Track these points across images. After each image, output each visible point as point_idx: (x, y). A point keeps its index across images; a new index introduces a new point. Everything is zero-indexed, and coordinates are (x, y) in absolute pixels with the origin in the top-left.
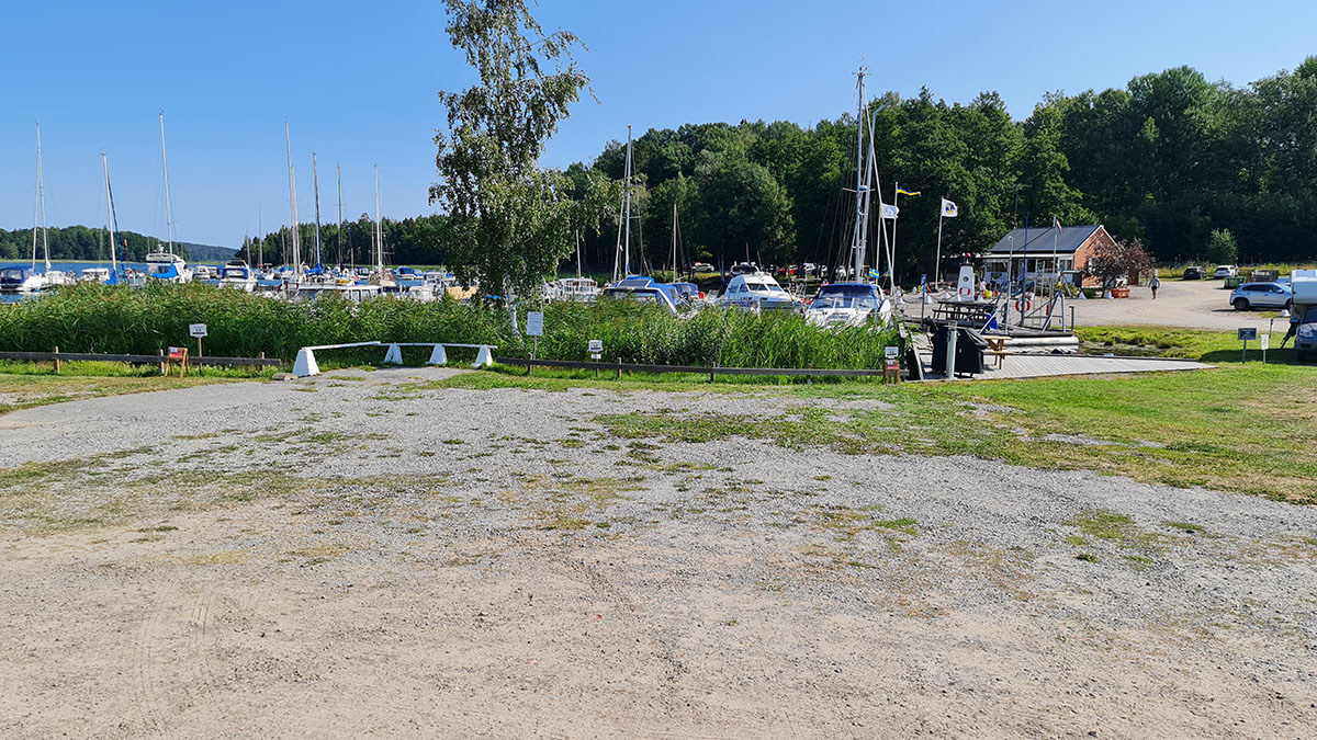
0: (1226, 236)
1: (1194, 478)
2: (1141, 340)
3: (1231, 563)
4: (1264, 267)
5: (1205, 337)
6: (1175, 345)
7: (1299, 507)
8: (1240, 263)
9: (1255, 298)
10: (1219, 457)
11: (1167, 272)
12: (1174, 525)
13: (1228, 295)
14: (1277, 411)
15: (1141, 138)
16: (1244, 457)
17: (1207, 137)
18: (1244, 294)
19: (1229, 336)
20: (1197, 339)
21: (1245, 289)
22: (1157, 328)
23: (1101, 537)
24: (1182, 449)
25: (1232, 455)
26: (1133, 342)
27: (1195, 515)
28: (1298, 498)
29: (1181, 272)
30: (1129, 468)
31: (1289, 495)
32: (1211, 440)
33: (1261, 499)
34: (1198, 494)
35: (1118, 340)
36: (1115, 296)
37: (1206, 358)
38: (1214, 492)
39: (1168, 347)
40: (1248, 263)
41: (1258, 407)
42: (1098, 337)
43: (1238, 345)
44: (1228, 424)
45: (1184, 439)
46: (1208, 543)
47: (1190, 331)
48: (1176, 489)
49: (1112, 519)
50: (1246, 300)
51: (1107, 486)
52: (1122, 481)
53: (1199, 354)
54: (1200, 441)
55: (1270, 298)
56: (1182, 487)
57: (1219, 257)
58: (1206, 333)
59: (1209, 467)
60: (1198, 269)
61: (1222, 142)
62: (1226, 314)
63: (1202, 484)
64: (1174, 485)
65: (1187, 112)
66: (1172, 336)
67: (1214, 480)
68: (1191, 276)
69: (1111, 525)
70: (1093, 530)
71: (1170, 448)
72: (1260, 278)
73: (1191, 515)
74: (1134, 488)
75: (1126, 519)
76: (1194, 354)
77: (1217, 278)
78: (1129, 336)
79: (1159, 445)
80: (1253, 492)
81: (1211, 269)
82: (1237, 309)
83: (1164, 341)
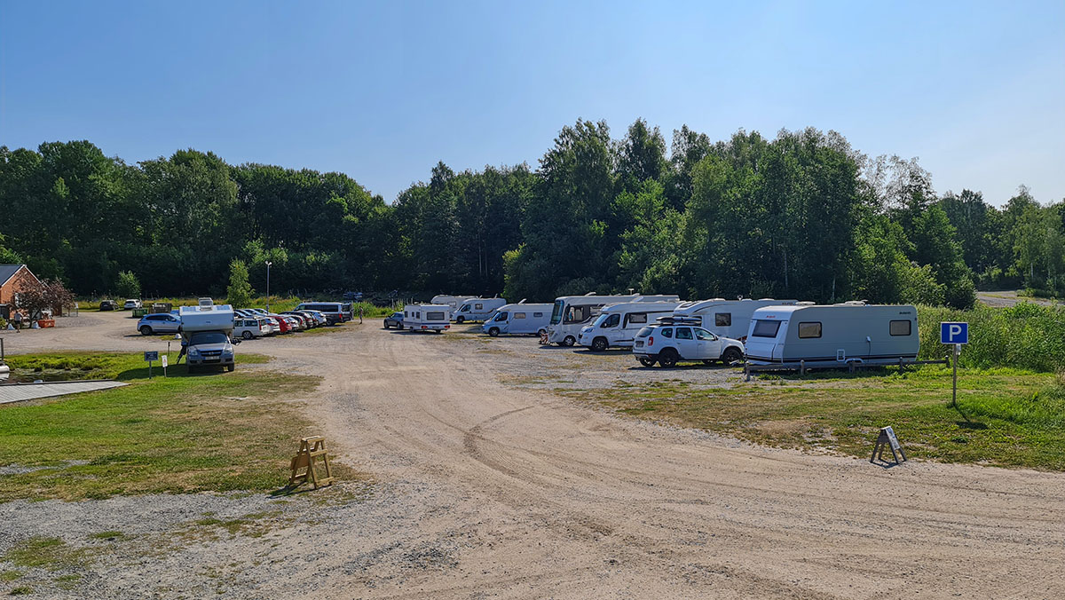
0: (130, 277)
1: (114, 488)
2: (67, 364)
3: (143, 559)
4: (161, 301)
5: (120, 358)
6: (96, 367)
7: (193, 496)
8: (143, 297)
9: (155, 325)
10: (134, 464)
11: (85, 304)
12: (98, 536)
13: (135, 323)
14: (176, 416)
15: (54, 194)
16: (153, 460)
17: (109, 199)
18: (148, 323)
19: (138, 356)
20: (113, 361)
21: (148, 318)
22: (81, 353)
23: (34, 565)
24: (104, 463)
25: (144, 460)
26: (60, 367)
27: (115, 523)
28: (192, 488)
29: (98, 304)
30: (59, 489)
31: (186, 487)
32: (128, 449)
33: (166, 496)
34: (117, 502)
35: (47, 366)
36: (42, 326)
37: (121, 377)
38: (130, 498)
39: (91, 369)
40: (149, 297)
41: (162, 414)
42: (28, 365)
43: (146, 365)
44: (140, 432)
45: (106, 453)
46: (126, 545)
47: (107, 354)
48: (99, 501)
49: (43, 545)
50: (150, 328)
51: (40, 512)
52: (54, 504)
53: (115, 374)
54: (118, 453)
55: (167, 325)
56: (104, 499)
57: (126, 293)
58: (121, 355)
59: (125, 475)
60: (111, 302)
61: (121, 204)
62: (135, 338)
63: (120, 492)
64: (98, 497)
65: (91, 177)
66: (93, 359)
67: (129, 486)
68: (106, 308)
69: (43, 550)
70: (27, 561)
71: (93, 464)
72: (158, 310)
73: (112, 523)
74: (64, 508)
75: (56, 542)
76: (112, 374)
77: (126, 309)
78: (57, 362)
79: (84, 462)
80: (160, 491)
81: (121, 302)
82: (144, 335)
83: (86, 364)
